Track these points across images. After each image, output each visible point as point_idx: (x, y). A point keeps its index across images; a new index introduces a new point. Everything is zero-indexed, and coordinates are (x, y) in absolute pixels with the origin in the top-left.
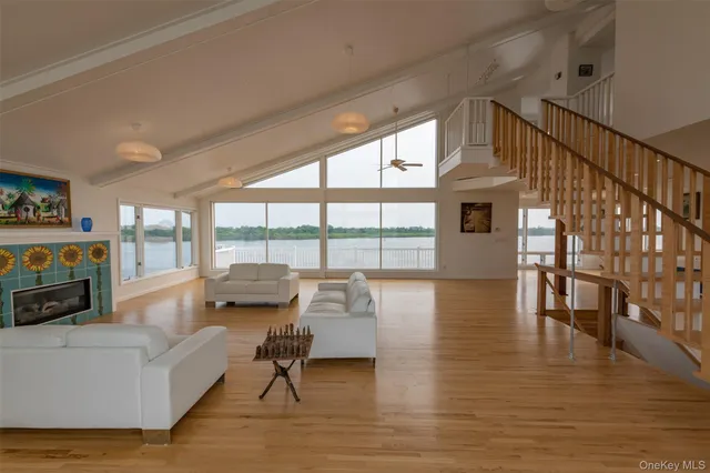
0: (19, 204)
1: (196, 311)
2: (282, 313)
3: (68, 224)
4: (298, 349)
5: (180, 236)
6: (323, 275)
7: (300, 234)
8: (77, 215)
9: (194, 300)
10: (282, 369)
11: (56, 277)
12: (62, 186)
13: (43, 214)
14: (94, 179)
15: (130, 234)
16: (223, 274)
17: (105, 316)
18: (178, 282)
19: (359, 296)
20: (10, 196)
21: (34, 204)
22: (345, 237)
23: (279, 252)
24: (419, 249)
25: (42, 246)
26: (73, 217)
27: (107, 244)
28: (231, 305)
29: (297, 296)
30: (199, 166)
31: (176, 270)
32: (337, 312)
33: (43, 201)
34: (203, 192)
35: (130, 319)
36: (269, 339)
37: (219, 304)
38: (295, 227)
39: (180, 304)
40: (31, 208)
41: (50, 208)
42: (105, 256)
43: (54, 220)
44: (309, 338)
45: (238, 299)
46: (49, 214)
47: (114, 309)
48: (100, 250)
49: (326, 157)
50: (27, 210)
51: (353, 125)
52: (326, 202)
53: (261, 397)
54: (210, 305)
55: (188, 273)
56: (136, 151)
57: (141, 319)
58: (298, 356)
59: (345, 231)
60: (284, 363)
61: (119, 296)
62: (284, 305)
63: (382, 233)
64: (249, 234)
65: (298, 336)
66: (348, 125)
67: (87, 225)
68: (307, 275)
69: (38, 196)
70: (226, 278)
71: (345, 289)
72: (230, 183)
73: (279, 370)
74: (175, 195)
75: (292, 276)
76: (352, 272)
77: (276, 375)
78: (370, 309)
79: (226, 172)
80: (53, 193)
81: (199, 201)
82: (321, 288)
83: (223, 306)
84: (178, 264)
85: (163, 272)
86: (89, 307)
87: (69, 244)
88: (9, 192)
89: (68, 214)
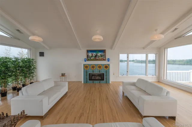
0: (96, 56)
3: (105, 60)
8: (107, 58)
11: (96, 72)
12: (104, 51)
13: (100, 58)
17: (108, 84)
20: (95, 55)
21: (98, 56)
25: (94, 64)
26: (106, 58)
27: (109, 65)
33: (100, 55)
40: (98, 57)
41: (101, 56)
42: (108, 68)
43: (102, 59)
46: (101, 58)
50: (97, 57)
67: (109, 60)
69: (99, 54)
74: (144, 48)
80: (102, 53)
86: (104, 80)
87: (106, 64)
88: (94, 54)
89: (105, 58)
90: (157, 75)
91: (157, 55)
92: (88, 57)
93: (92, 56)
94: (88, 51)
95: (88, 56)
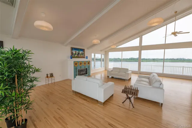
0: (78, 54)
1: (105, 78)
2: (127, 82)
3: (84, 57)
4: (135, 93)
5: (102, 60)
6: (139, 73)
7: (130, 60)
8: (86, 56)
9: (104, 75)
10: (129, 97)
12: (83, 50)
14: (88, 48)
15: (93, 59)
16: (111, 70)
17: (89, 76)
18: (101, 71)
19: (156, 81)
21: (80, 54)
22: (146, 62)
23: (125, 65)
24: (183, 67)
25: (81, 62)
27: (90, 61)
28: (112, 77)
29: (131, 78)
30: (106, 43)
31: (101, 68)
32: (147, 85)
34: (107, 50)
35: (93, 77)
36: (125, 88)
37: (110, 77)
38: (128, 58)
39: (101, 76)
41: (82, 54)
44: (137, 91)
45: (114, 76)
46: (82, 56)
47: (91, 75)
48: (89, 63)
49: (142, 36)
51: (156, 22)
52: (141, 50)
53: (123, 103)
54: (108, 77)
55: (103, 69)
56: (96, 41)
57: (95, 77)
58: (134, 95)
59: (146, 59)
60: (130, 96)
61: (92, 72)
62: (127, 80)
63: (164, 60)
64: (116, 60)
65: (134, 89)
66: (154, 23)
67: (87, 58)
68: (134, 72)
69: (81, 52)
70: (112, 71)
71: (149, 78)
72: (113, 47)
73: (128, 97)
74: (101, 51)
75: (130, 72)
76: (151, 73)
77: (127, 98)
78: (161, 86)
79: (112, 44)
80: (82, 52)
81: (106, 52)
82: (139, 77)
83: (111, 78)
84: (101, 67)
85: (99, 68)
86: (87, 74)
87: (84, 61)
88: (77, 52)
89: (84, 56)
90: (105, 66)
91: (105, 55)
92: (72, 55)
93: (76, 54)
94: (72, 49)
95: (72, 53)
